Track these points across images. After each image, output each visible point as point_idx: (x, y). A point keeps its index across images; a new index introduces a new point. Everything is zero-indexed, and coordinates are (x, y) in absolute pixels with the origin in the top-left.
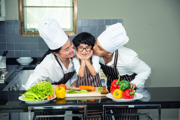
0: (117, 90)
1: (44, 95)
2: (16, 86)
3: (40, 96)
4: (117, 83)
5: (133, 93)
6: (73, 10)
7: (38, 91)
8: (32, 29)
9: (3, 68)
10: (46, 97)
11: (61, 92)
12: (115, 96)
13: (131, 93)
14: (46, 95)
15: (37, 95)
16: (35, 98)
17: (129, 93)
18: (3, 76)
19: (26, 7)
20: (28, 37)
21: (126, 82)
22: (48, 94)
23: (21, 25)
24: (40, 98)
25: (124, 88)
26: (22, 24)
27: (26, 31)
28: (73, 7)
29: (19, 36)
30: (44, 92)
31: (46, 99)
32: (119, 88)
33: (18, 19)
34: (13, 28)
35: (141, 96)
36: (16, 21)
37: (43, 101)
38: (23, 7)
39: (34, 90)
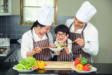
0: (79, 65)
1: (30, 66)
2: (15, 58)
3: (27, 67)
4: (79, 60)
5: (90, 67)
6: (55, 9)
7: (26, 63)
8: (28, 21)
9: (8, 46)
10: (31, 68)
11: (41, 65)
12: (78, 69)
13: (89, 67)
14: (31, 67)
15: (25, 66)
16: (24, 68)
17: (88, 67)
18: (7, 51)
19: (25, 7)
20: (25, 26)
21: (85, 59)
22: (33, 66)
23: (21, 19)
24: (26, 68)
25: (84, 64)
26: (22, 17)
27: (24, 22)
28: (55, 8)
29: (20, 25)
30: (30, 64)
31: (31, 69)
32: (80, 63)
33: (19, 14)
34: (16, 20)
35: (95, 69)
36: (18, 16)
37: (29, 71)
38: (23, 7)
39: (23, 63)
